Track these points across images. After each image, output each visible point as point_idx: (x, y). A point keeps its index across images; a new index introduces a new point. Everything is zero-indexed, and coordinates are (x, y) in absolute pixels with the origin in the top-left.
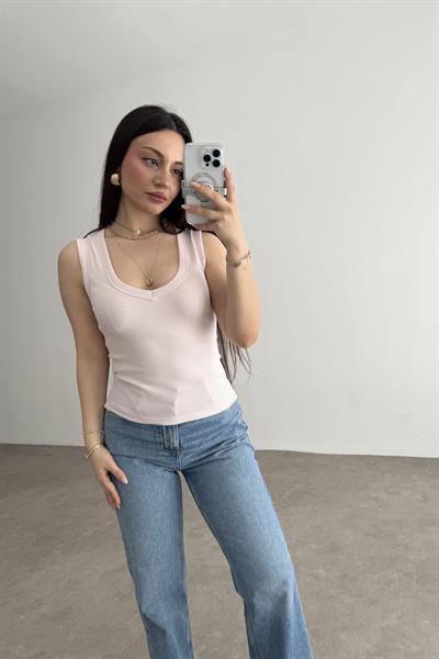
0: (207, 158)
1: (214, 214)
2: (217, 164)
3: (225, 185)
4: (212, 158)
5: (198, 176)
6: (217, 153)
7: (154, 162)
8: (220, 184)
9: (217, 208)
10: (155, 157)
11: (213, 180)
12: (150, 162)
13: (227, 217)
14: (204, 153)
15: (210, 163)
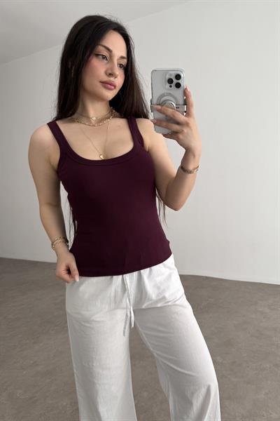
0: (170, 81)
1: (176, 127)
2: (178, 86)
3: (186, 103)
4: (175, 81)
5: (163, 95)
6: (178, 77)
7: (104, 57)
8: (181, 102)
9: (178, 123)
10: (105, 53)
11: (175, 98)
12: (101, 57)
13: (185, 130)
14: (168, 77)
15: (173, 85)
